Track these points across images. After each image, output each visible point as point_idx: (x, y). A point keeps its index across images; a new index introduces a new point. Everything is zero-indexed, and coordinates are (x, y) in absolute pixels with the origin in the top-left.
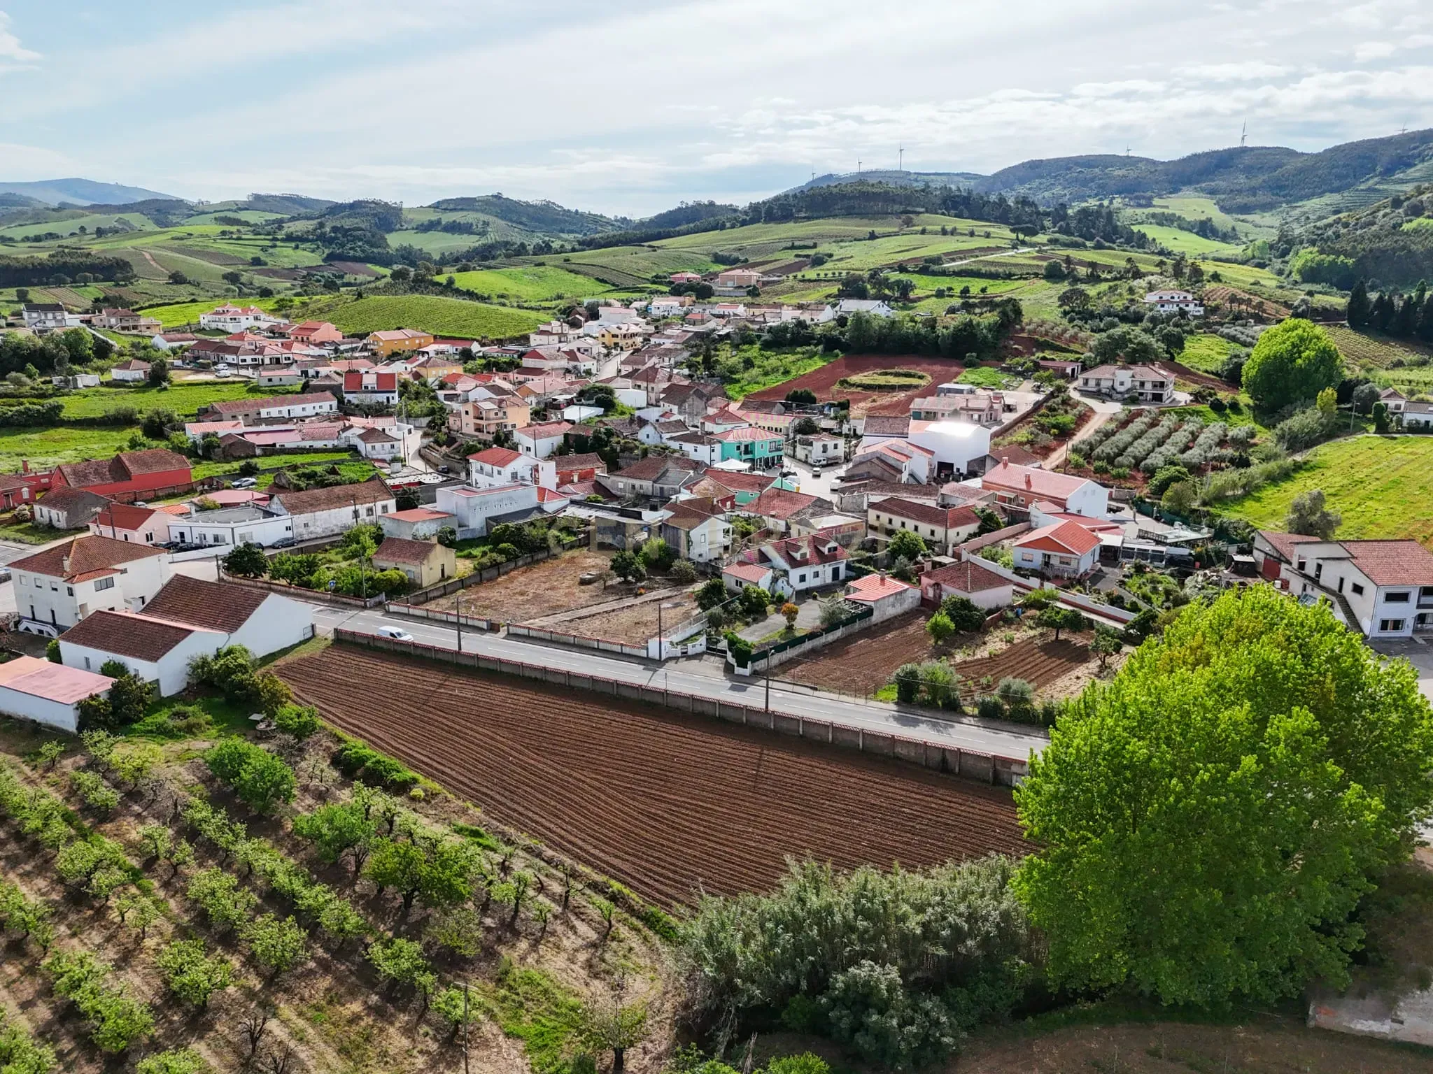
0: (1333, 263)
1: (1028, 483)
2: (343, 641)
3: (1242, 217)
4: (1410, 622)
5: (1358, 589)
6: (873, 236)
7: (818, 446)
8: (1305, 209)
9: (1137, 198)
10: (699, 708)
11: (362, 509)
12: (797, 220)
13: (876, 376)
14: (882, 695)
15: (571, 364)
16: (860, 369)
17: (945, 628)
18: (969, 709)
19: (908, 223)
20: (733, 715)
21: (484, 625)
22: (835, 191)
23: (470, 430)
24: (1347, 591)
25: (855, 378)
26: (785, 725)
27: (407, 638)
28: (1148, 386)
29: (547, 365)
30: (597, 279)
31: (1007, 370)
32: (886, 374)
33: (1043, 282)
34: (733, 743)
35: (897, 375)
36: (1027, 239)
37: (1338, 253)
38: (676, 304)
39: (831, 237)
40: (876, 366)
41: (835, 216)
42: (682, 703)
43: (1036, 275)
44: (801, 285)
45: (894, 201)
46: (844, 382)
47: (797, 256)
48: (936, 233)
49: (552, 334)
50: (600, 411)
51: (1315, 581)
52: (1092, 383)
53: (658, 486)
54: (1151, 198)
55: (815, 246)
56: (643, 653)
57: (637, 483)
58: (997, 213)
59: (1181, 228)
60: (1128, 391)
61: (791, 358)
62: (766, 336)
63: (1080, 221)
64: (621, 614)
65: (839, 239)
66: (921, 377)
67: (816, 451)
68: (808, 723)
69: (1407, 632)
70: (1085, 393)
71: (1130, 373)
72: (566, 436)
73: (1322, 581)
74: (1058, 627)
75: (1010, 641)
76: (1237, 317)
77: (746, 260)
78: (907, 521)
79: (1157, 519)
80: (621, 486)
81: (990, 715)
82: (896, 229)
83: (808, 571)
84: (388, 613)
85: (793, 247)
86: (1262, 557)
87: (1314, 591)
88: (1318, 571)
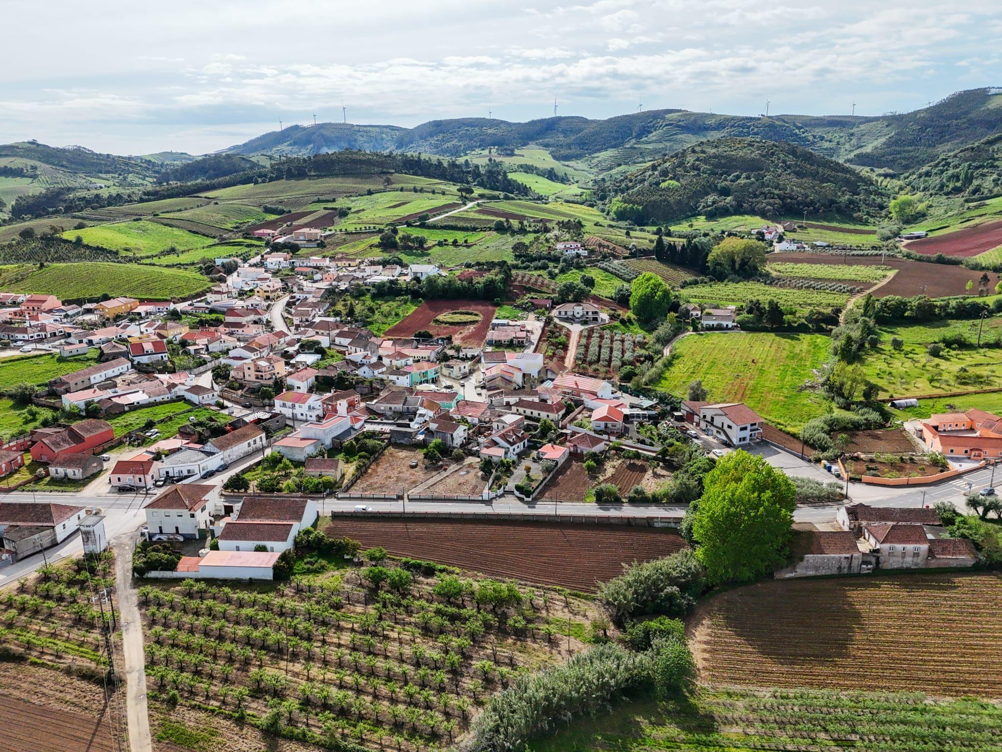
0: (632, 208)
1: (576, 384)
2: (336, 516)
3: (567, 163)
4: (748, 438)
5: (730, 427)
6: (370, 193)
7: (456, 368)
8: (599, 159)
9: (506, 149)
10: (526, 518)
11: (251, 441)
12: (310, 177)
13: (451, 316)
14: (588, 500)
15: (256, 318)
16: (440, 311)
17: (593, 466)
18: (624, 500)
19: (389, 182)
20: (541, 519)
21: (395, 497)
22: (334, 158)
23: (253, 378)
24: (725, 428)
25: (441, 317)
26: (565, 519)
27: (370, 509)
28: (590, 313)
29: (243, 320)
30: (190, 231)
31: (517, 307)
32: (456, 313)
33: (495, 233)
34: (549, 530)
35: (462, 313)
36: (467, 195)
37: (634, 203)
38: (282, 260)
39: (343, 192)
40: (448, 308)
41: (337, 175)
42: (517, 518)
43: (490, 229)
44: (348, 237)
45: (374, 165)
46: (437, 321)
47: (325, 208)
48: (410, 191)
49: (223, 293)
50: (319, 356)
51: (711, 422)
52: (563, 313)
53: (405, 407)
54: (513, 150)
55: (334, 200)
56: (480, 498)
57: (393, 406)
58: (438, 172)
59: (539, 175)
60: (582, 316)
61: (395, 304)
62: (373, 290)
63: (489, 177)
64: (448, 480)
65: (349, 194)
66: (476, 315)
67: (456, 372)
68: (574, 517)
69: (747, 441)
70: (561, 319)
71: (581, 308)
72: (317, 377)
73: (715, 423)
74: (630, 458)
75: (614, 467)
76: (605, 257)
77: (290, 212)
78: (542, 413)
79: (631, 395)
80: (382, 408)
81: (633, 501)
82: (382, 187)
83: (515, 446)
84: (338, 499)
85: (319, 201)
86: (685, 413)
87: (712, 427)
88: (712, 419)
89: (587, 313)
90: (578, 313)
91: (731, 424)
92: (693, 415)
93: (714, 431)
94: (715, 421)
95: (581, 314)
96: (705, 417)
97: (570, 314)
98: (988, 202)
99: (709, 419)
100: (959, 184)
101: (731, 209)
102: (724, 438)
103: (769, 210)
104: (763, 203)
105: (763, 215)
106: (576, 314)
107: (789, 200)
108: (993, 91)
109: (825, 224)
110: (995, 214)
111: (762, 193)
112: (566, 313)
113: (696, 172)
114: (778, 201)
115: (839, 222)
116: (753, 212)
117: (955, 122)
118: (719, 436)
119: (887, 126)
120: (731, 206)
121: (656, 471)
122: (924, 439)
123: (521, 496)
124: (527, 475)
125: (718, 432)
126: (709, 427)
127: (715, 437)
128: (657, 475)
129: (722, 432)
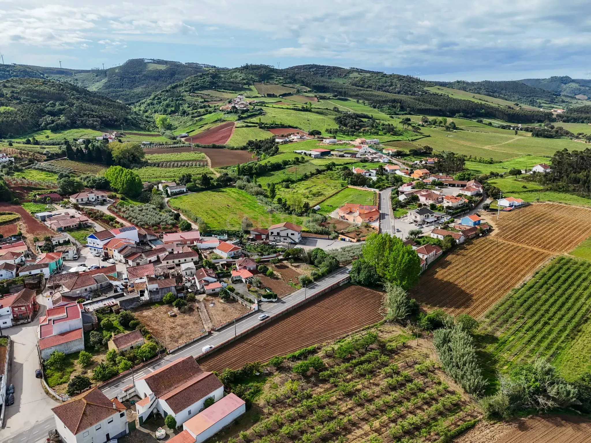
1: (181, 237)
5: (292, 234)
14: (298, 288)
20: (300, 305)
21: (206, 334)
26: (309, 300)
28: (100, 197)
57: (88, 287)
64: (212, 312)
66: (12, 214)
67: (71, 255)
68: (312, 297)
84: (171, 354)
86: (254, 235)
87: (279, 238)
88: (278, 234)
89: (98, 197)
90: (93, 198)
91: (293, 232)
92: (261, 235)
93: (282, 239)
94: (282, 234)
95: (94, 199)
96: (272, 233)
97: (85, 200)
98: (203, 117)
99: (275, 233)
100: (173, 109)
101: (68, 125)
102: (290, 241)
103: (96, 125)
104: (90, 121)
105: (94, 128)
106: (90, 199)
107: (104, 119)
108: (146, 61)
109: (131, 132)
110: (212, 123)
111: (84, 115)
112: (82, 200)
113: (18, 101)
114: (98, 119)
115: (136, 130)
116: (85, 126)
117: (138, 76)
118: (285, 241)
119: (97, 76)
120: (68, 123)
121: (293, 264)
122: (347, 220)
123: (269, 300)
124: (249, 291)
125: (284, 239)
126: (276, 238)
127: (284, 242)
128: (295, 267)
129: (288, 239)
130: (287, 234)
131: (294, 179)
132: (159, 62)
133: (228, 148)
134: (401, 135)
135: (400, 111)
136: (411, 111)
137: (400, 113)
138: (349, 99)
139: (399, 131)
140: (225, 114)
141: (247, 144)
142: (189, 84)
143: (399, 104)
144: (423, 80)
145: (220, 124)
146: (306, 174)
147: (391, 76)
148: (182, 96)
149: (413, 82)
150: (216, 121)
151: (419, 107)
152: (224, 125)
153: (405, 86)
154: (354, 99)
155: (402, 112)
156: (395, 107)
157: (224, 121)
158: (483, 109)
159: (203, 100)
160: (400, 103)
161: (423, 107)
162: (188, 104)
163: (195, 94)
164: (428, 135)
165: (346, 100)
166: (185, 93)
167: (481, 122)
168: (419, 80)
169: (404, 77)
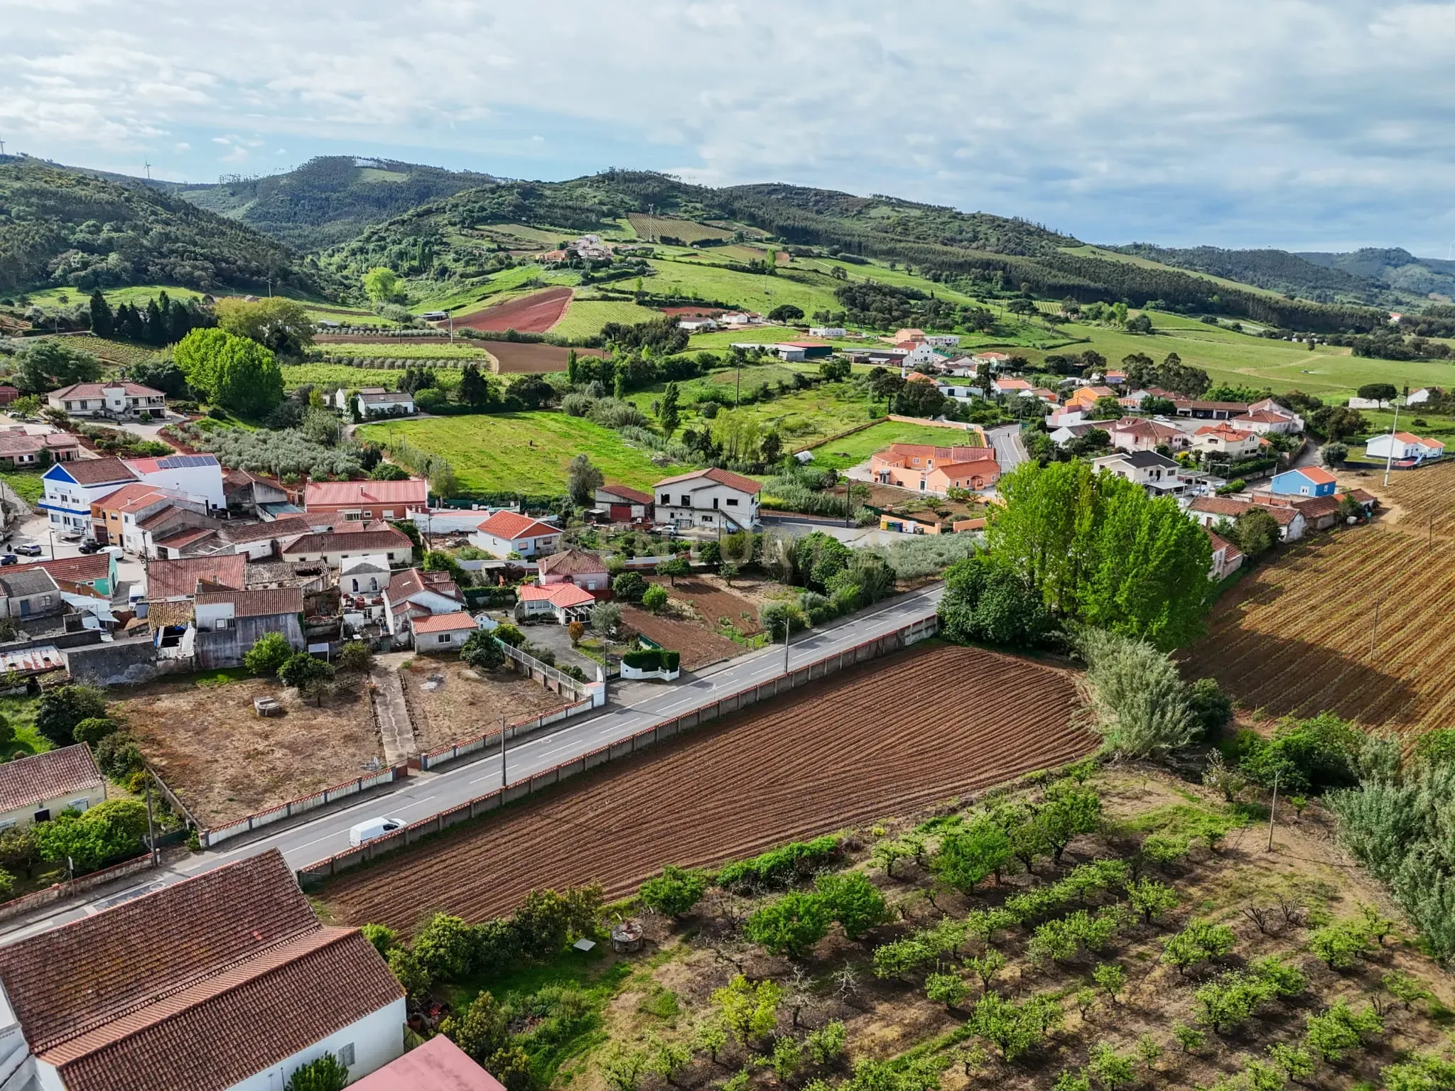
2: (316, 883)
5: (732, 502)
10: (744, 701)
17: (661, 597)
20: (766, 693)
21: (387, 778)
24: (722, 505)
26: (799, 679)
28: (142, 403)
42: (732, 705)
51: (685, 506)
52: (76, 406)
56: (588, 706)
68: (813, 667)
73: (693, 506)
86: (608, 507)
87: (686, 515)
88: (685, 501)
89: (136, 401)
90: (118, 403)
91: (734, 495)
92: (629, 505)
93: (697, 518)
94: (696, 501)
95: (123, 404)
96: (666, 499)
97: (94, 406)
98: (491, 277)
99: (676, 500)
100: (416, 263)
101: (124, 276)
102: (723, 523)
103: (200, 277)
104: (186, 268)
105: (193, 284)
106: (110, 404)
107: (224, 265)
108: (359, 163)
111: (172, 252)
112: (84, 404)
113: (3, 217)
114: (207, 264)
116: (169, 279)
117: (335, 196)
118: (708, 524)
119: (233, 195)
120: (125, 270)
121: (732, 583)
122: (900, 484)
123: (650, 675)
124: (576, 645)
125: (705, 518)
126: (677, 516)
127: (704, 528)
128: (741, 589)
129: (716, 517)
130: (716, 501)
131: (733, 398)
132: (393, 166)
133: (552, 343)
134: (1012, 335)
135: (1002, 289)
136: (1031, 289)
137: (1003, 293)
138: (870, 260)
139: (1008, 326)
140: (549, 269)
141: (604, 332)
142: (461, 209)
143: (1000, 273)
144: (1053, 231)
145: (532, 292)
146: (766, 385)
147: (974, 217)
148: (442, 235)
149: (1030, 233)
150: (525, 285)
151: (1052, 281)
152: (545, 294)
153: (1009, 241)
154: (882, 260)
155: (1008, 293)
156: (990, 280)
157: (545, 285)
158: (1215, 293)
159: (495, 246)
160: (1004, 269)
161: (1063, 281)
162: (456, 253)
163: (476, 233)
164: (1084, 338)
165: (863, 263)
166: (450, 229)
167: (1213, 322)
168: (1044, 230)
169: (1007, 221)
